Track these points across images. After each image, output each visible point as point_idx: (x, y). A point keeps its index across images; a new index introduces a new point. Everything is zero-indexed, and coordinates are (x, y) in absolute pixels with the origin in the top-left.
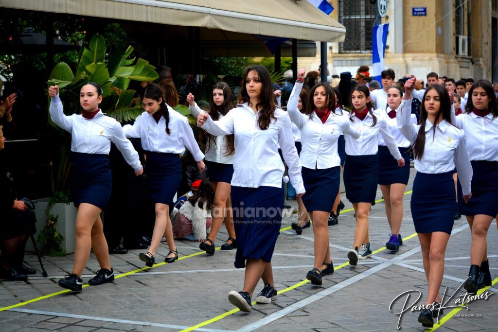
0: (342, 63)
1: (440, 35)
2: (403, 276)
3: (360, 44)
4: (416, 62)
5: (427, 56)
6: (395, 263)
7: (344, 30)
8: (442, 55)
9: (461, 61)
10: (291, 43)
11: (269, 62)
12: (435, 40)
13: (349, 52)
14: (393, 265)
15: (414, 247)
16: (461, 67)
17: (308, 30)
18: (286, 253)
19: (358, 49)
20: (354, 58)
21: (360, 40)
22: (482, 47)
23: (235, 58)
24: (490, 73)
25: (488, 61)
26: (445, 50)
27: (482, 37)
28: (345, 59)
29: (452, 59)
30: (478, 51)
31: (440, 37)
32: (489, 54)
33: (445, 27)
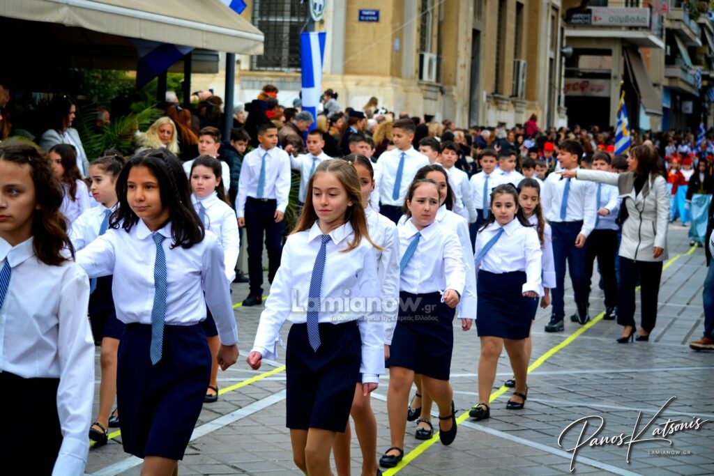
0: (253, 85)
1: (397, 51)
3: (280, 59)
4: (361, 88)
5: (377, 81)
7: (262, 38)
8: (399, 80)
9: (426, 90)
12: (389, 56)
13: (264, 69)
16: (425, 98)
17: (210, 35)
19: (278, 64)
20: (271, 79)
21: (281, 52)
22: (456, 71)
23: (100, 71)
24: (466, 109)
25: (464, 91)
26: (404, 72)
27: (457, 56)
28: (259, 79)
29: (414, 86)
30: (451, 75)
31: (398, 53)
32: (466, 81)
33: (404, 40)
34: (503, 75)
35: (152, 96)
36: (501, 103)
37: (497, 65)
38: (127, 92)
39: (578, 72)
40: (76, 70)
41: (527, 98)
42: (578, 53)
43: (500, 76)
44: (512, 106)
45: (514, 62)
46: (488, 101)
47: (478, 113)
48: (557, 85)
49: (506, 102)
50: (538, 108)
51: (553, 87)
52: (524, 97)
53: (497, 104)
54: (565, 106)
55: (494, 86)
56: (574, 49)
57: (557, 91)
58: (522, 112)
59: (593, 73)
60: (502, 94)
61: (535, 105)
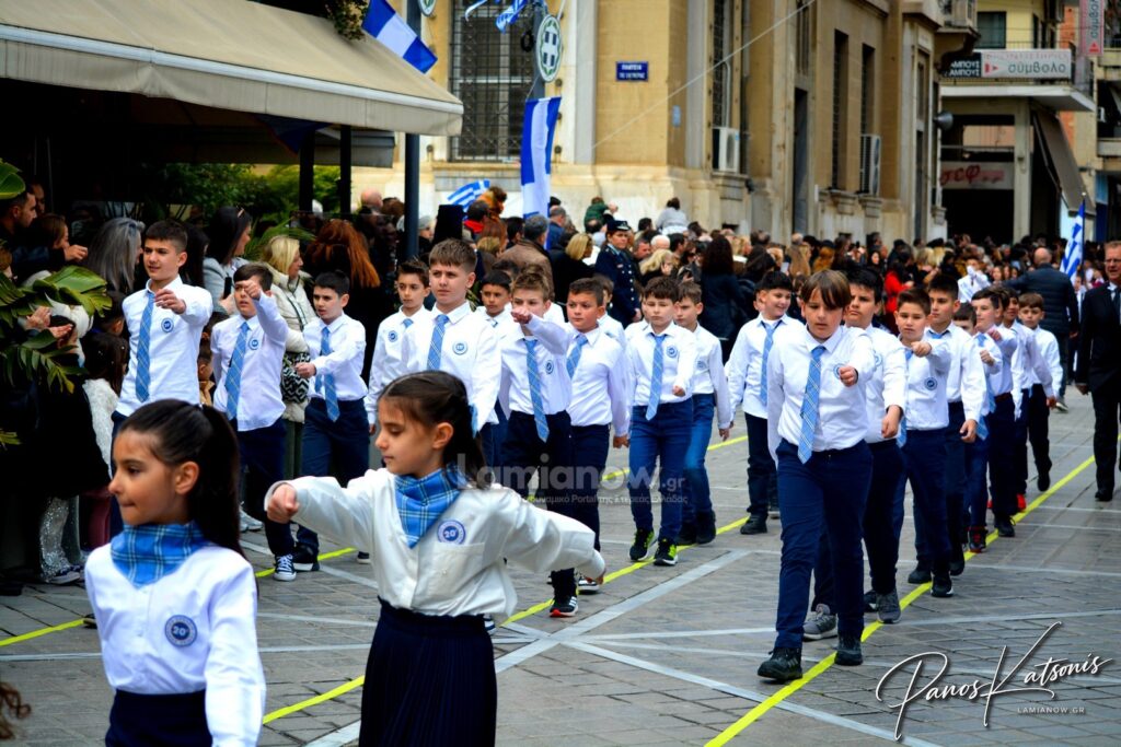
1: (677, 126)
2: (580, 672)
3: (496, 142)
4: (621, 185)
5: (648, 172)
6: (565, 643)
7: (460, 109)
8: (682, 171)
9: (723, 185)
10: (337, 136)
11: (289, 178)
12: (665, 134)
13: (470, 158)
14: (561, 647)
15: (608, 606)
16: (723, 198)
17: (377, 106)
18: (315, 615)
19: (492, 152)
20: (482, 173)
21: (497, 132)
22: (771, 155)
23: (211, 166)
24: (788, 213)
25: (784, 184)
26: (689, 159)
27: (772, 132)
28: (463, 174)
29: (705, 180)
30: (763, 161)
31: (679, 129)
32: (787, 170)
33: (689, 108)
34: (845, 159)
35: (292, 204)
36: (843, 203)
37: (835, 144)
38: (253, 196)
39: (963, 151)
41: (883, 195)
42: (962, 121)
43: (840, 163)
44: (860, 207)
45: (862, 138)
46: (821, 200)
47: (807, 220)
48: (930, 174)
49: (850, 201)
50: (902, 209)
51: (923, 175)
52: (878, 194)
53: (836, 204)
54: (943, 205)
55: (831, 178)
56: (954, 116)
57: (929, 183)
58: (876, 217)
59: (986, 153)
60: (844, 189)
61: (895, 205)
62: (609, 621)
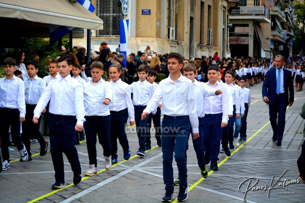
0: (98, 42)
1: (158, 27)
2: (140, 178)
3: (109, 31)
4: (143, 43)
5: (150, 40)
6: (135, 169)
7: (102, 22)
8: (159, 39)
9: (171, 43)
12: (155, 30)
13: (102, 36)
14: (134, 171)
15: (146, 159)
16: (171, 47)
17: (80, 22)
19: (108, 34)
20: (105, 40)
21: (109, 29)
22: (183, 35)
23: (33, 38)
24: (188, 51)
25: (187, 43)
26: (161, 36)
27: (184, 28)
28: (100, 40)
29: (166, 42)
30: (181, 37)
31: (159, 28)
32: (188, 39)
33: (161, 22)
34: (203, 36)
35: (55, 49)
36: (203, 48)
37: (201, 32)
38: (45, 47)
39: (235, 34)
40: (23, 38)
41: (213, 46)
42: (235, 26)
44: (207, 49)
45: (208, 30)
46: (197, 47)
47: (193, 52)
48: (226, 40)
49: (205, 47)
50: (219, 50)
51: (224, 40)
52: (212, 45)
53: (201, 48)
54: (230, 48)
55: (199, 41)
56: (233, 24)
57: (226, 42)
58: (212, 52)
59: (241, 34)
60: (203, 44)
61: (217, 48)
62: (147, 163)
